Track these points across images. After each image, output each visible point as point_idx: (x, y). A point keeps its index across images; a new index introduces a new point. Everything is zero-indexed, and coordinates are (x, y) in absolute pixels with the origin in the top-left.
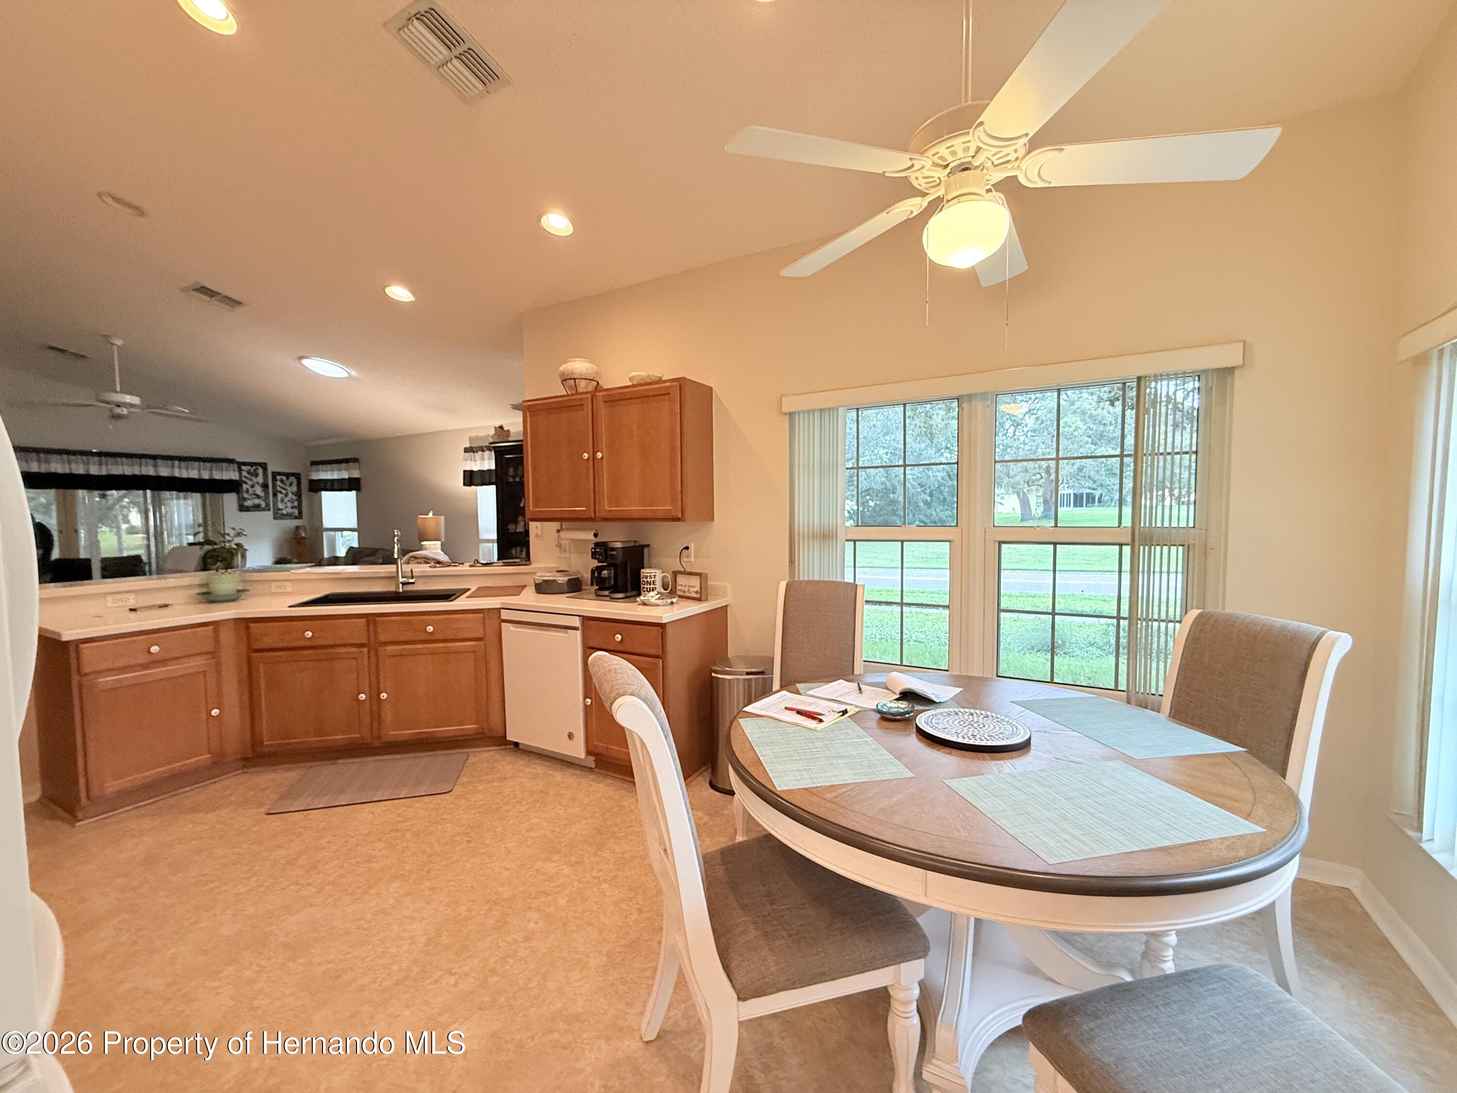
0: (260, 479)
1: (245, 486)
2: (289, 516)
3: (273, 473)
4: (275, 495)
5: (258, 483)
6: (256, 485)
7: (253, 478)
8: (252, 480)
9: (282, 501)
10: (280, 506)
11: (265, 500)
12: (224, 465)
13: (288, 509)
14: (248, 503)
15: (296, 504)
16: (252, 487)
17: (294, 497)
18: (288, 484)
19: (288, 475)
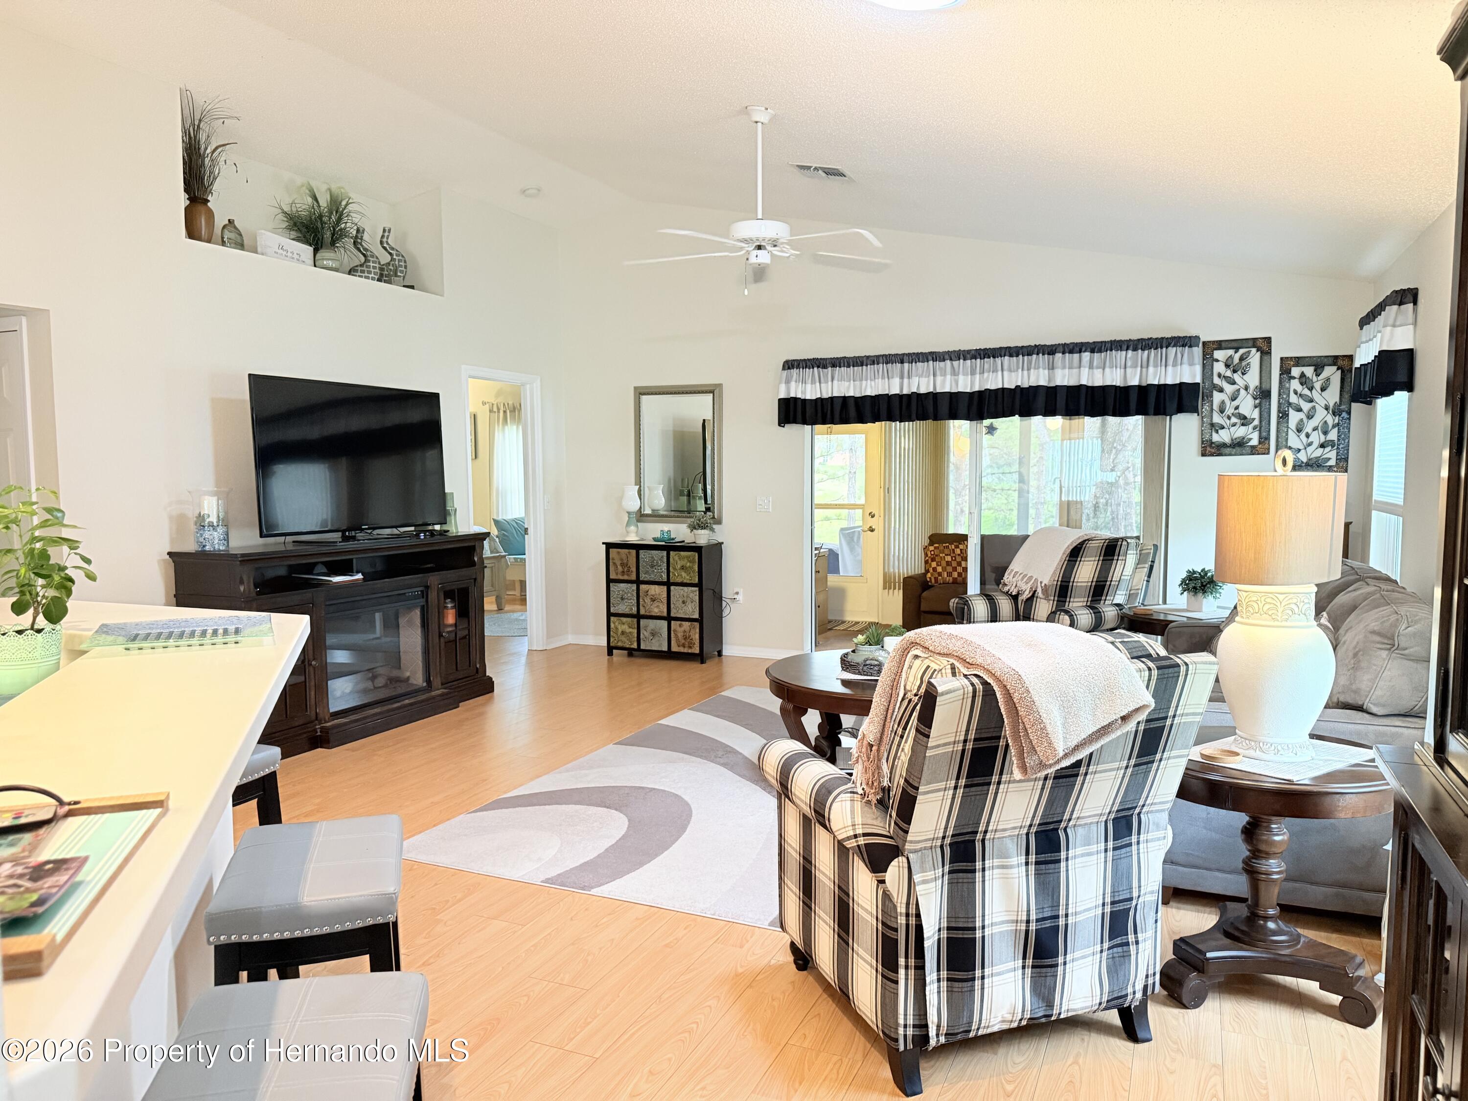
0: (1253, 378)
1: (1217, 397)
2: (1312, 466)
3: (1284, 360)
4: (1283, 416)
5: (1247, 387)
6: (1243, 392)
7: (1237, 377)
8: (1233, 383)
9: (1299, 430)
10: (1294, 441)
11: (1258, 429)
12: (1172, 351)
13: (1310, 449)
14: (1223, 436)
15: (1333, 435)
16: (1233, 399)
17: (1330, 420)
18: (1318, 386)
19: (1319, 363)
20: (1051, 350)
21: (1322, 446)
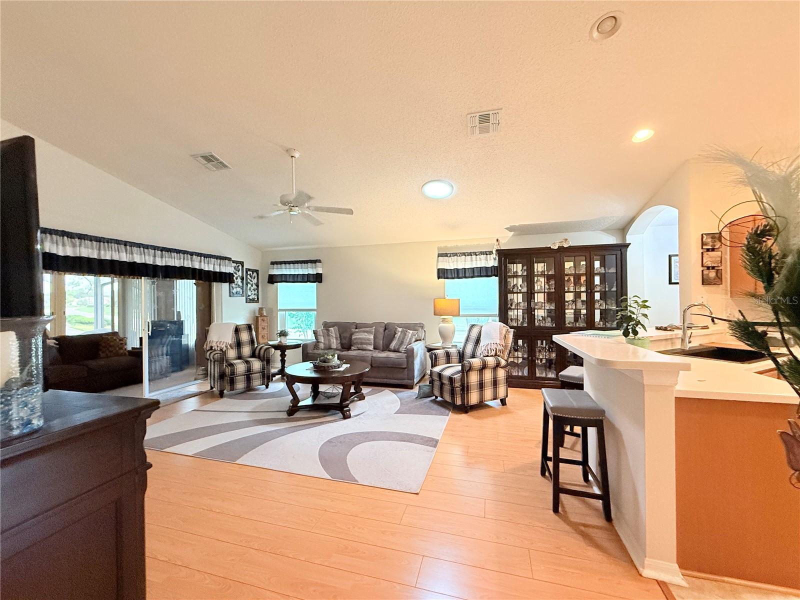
0: (240, 273)
1: (233, 278)
2: (252, 301)
3: (246, 269)
4: (247, 284)
5: (239, 276)
6: (238, 278)
7: (237, 272)
8: (236, 274)
9: (250, 290)
10: (249, 293)
11: (242, 289)
12: (227, 261)
14: (234, 291)
15: (256, 292)
17: (256, 287)
18: (253, 277)
19: (253, 271)
20: (192, 254)
21: (254, 295)
